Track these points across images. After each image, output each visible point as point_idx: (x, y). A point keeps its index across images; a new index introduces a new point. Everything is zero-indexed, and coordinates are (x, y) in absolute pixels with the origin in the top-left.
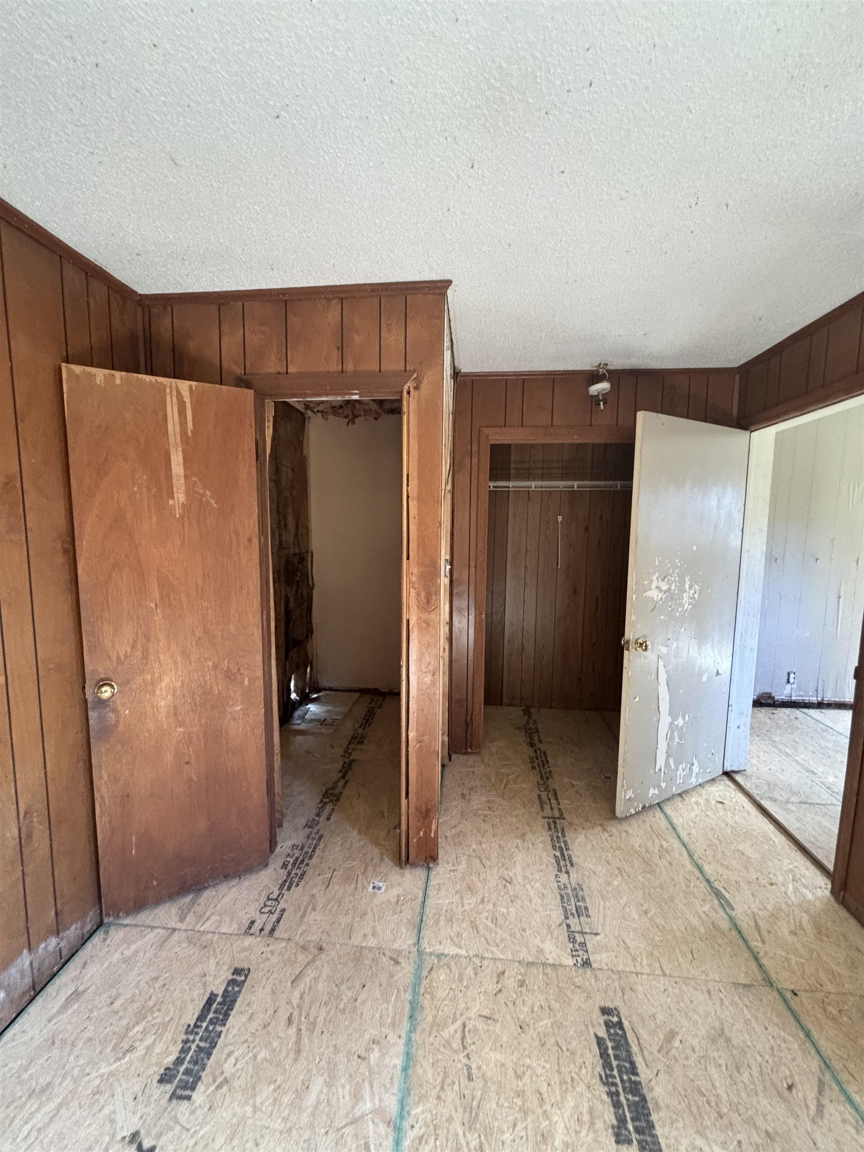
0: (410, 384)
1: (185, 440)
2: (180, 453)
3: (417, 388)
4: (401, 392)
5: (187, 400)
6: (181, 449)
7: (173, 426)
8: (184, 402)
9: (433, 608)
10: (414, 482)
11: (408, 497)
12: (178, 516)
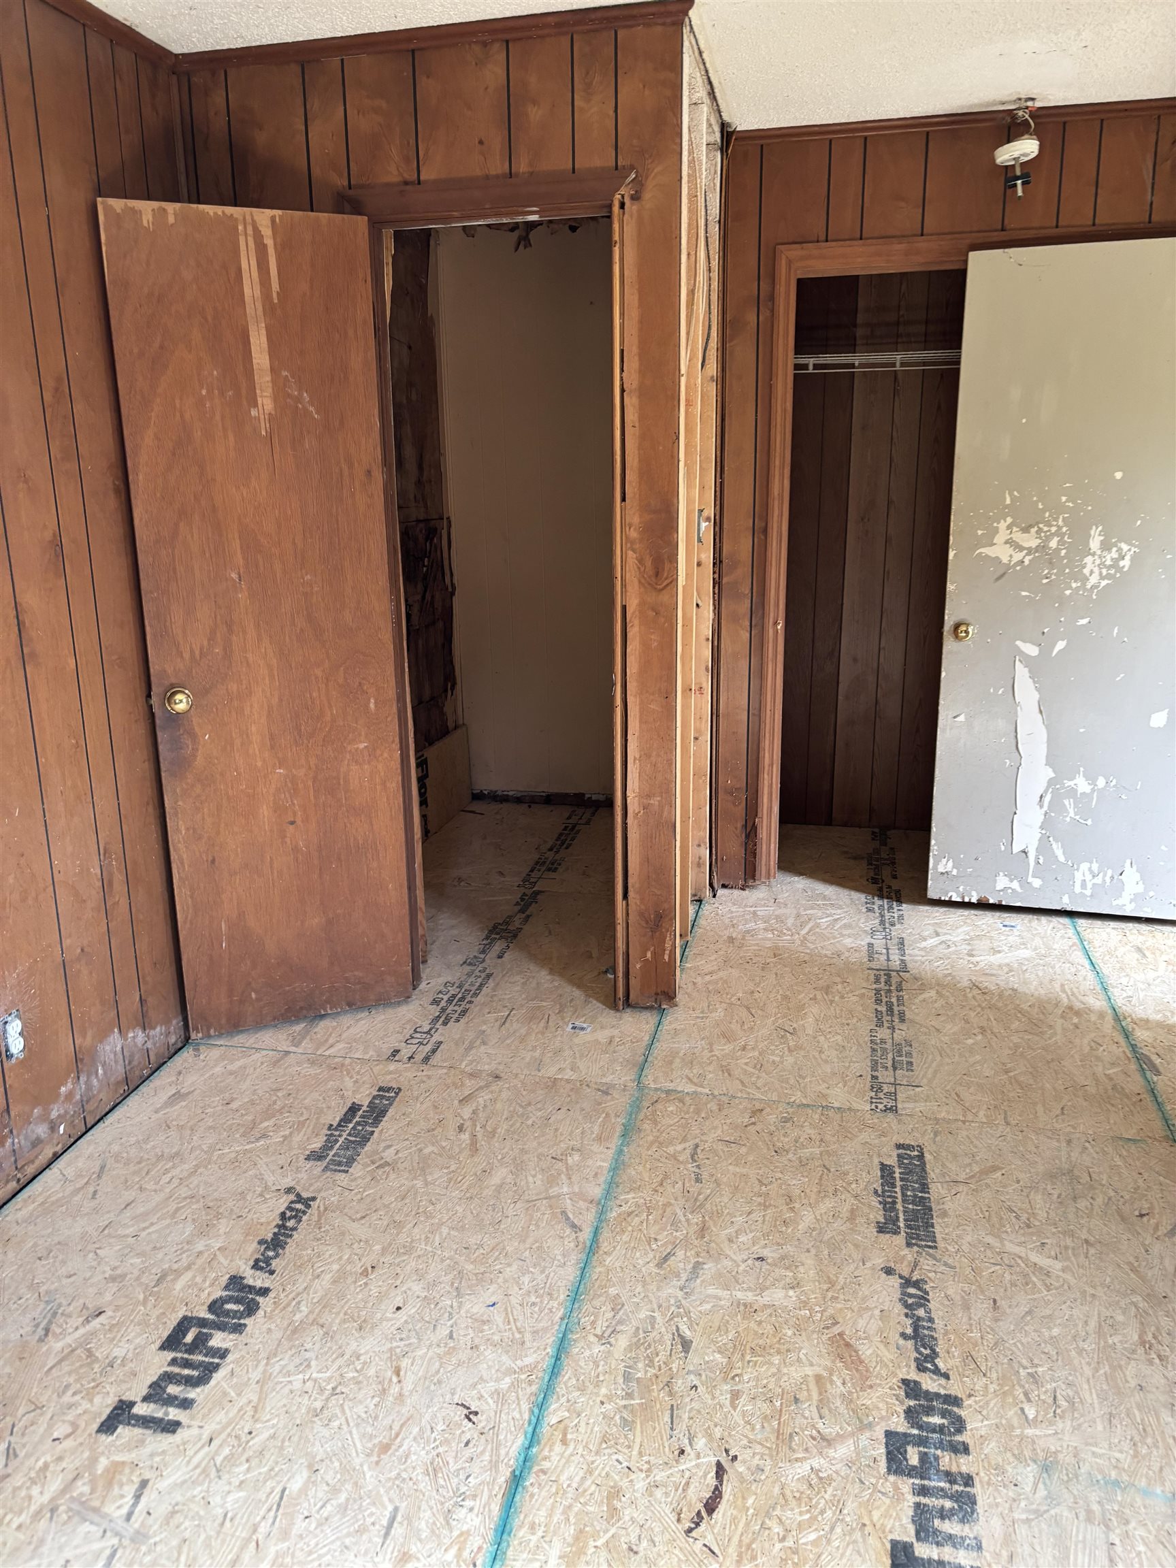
0: (625, 191)
1: (269, 309)
2: (263, 332)
3: (636, 198)
4: (610, 206)
5: (269, 242)
6: (263, 325)
7: (251, 289)
8: (265, 246)
9: (665, 584)
10: (633, 363)
11: (623, 391)
12: (264, 433)
